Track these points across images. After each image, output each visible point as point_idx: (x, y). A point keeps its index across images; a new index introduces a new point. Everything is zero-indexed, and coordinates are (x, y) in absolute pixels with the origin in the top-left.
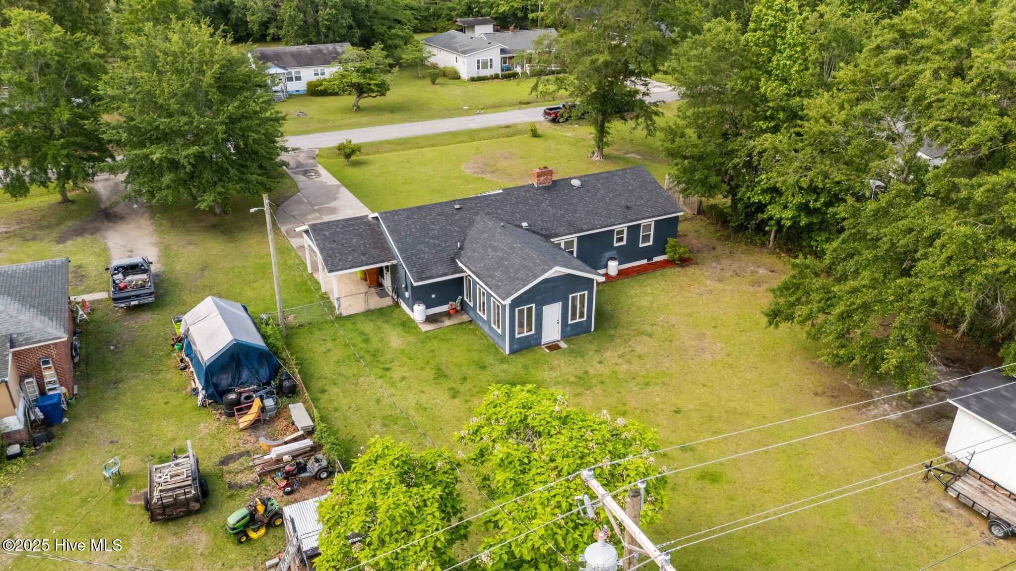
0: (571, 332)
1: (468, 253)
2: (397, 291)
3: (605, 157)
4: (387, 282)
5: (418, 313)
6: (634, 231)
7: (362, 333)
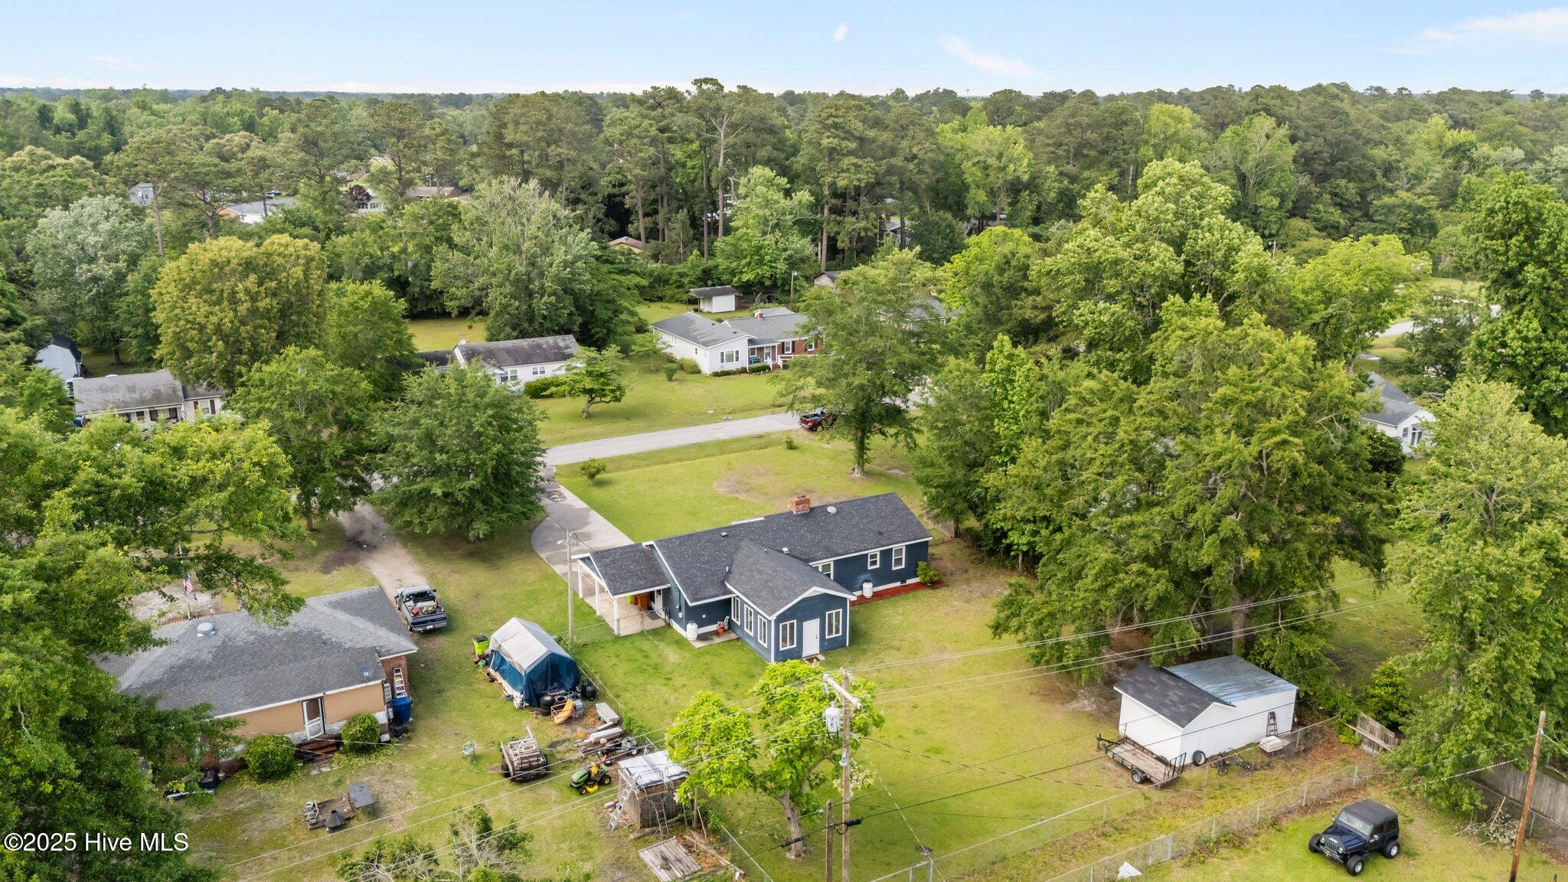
0: (829, 647)
1: (735, 576)
2: (670, 613)
3: (867, 474)
4: (658, 605)
5: (691, 631)
6: (886, 555)
7: (641, 651)
